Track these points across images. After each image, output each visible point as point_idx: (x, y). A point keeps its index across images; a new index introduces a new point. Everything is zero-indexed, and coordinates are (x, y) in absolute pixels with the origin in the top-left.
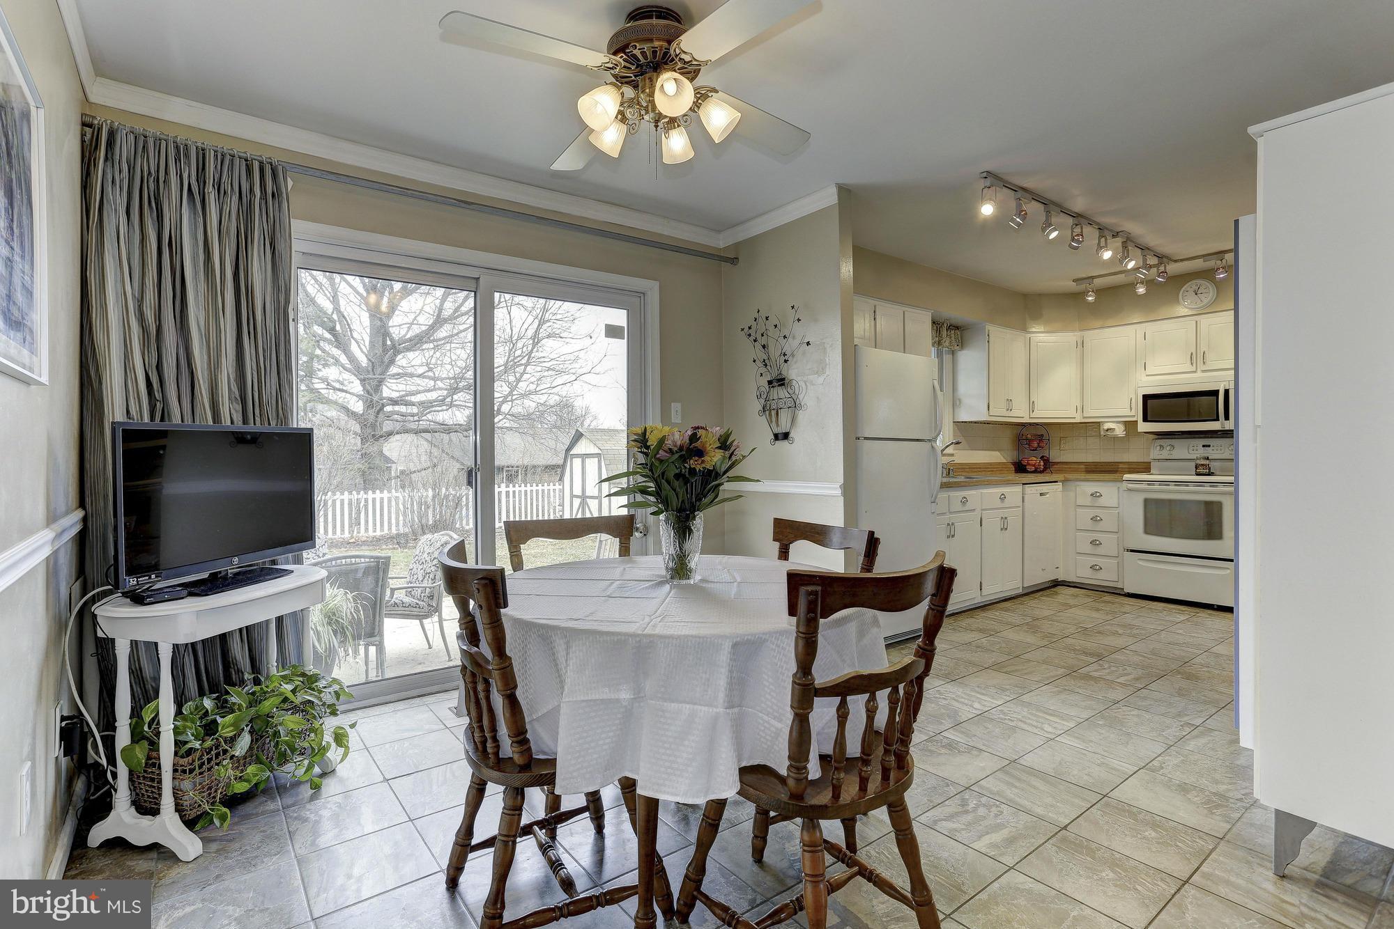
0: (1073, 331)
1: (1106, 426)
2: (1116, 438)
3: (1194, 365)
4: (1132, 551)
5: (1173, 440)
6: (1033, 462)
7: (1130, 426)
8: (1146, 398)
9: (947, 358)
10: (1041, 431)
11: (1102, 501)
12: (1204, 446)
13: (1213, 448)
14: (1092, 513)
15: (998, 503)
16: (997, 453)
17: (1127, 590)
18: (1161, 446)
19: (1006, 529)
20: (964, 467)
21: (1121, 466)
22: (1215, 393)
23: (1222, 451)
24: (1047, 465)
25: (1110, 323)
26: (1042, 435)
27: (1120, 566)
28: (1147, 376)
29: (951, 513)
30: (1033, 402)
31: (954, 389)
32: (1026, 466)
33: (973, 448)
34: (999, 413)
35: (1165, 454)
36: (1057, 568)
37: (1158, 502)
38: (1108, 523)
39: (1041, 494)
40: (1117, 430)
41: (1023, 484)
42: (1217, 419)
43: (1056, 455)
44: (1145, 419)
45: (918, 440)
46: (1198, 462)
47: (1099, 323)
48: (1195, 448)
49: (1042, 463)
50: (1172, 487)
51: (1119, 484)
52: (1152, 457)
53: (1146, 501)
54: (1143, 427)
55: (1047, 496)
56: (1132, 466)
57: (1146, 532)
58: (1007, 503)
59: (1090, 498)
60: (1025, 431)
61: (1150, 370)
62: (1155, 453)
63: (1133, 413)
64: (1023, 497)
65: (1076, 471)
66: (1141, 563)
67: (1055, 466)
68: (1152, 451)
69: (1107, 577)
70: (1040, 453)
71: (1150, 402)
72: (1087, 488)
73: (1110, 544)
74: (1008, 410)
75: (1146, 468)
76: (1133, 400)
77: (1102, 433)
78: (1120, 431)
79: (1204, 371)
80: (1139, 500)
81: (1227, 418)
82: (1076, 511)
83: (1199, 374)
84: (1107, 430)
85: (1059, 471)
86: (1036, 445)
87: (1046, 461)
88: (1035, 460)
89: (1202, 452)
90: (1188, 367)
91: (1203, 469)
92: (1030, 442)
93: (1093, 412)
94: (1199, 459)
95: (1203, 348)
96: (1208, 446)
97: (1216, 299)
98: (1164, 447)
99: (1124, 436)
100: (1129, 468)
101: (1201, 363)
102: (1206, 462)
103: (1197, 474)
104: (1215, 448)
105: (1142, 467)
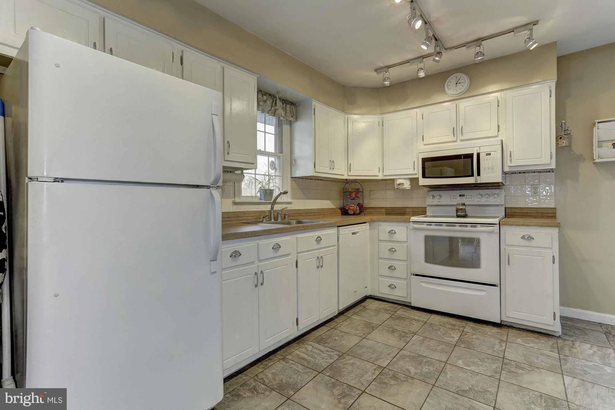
0: (376, 114)
1: (399, 182)
2: (404, 190)
3: (456, 136)
4: (416, 275)
5: (441, 192)
6: (352, 208)
7: (414, 181)
8: (424, 160)
9: (286, 128)
10: (358, 186)
11: (396, 237)
12: (460, 196)
13: (466, 197)
14: (390, 245)
15: (315, 245)
16: (328, 202)
17: (413, 305)
18: (433, 196)
19: (322, 266)
20: (300, 212)
21: (408, 210)
22: (470, 156)
23: (473, 199)
24: (362, 210)
25: (400, 107)
26: (358, 189)
27: (409, 285)
28: (425, 145)
29: (260, 261)
30: (350, 164)
31: (292, 152)
32: (348, 210)
33: (308, 197)
34: (324, 171)
35: (436, 201)
36: (366, 287)
37: (434, 238)
38: (401, 253)
39: (353, 234)
40: (405, 184)
41: (338, 226)
42: (472, 175)
43: (368, 203)
44: (424, 176)
45: (198, 186)
46: (458, 207)
47: (393, 108)
48: (455, 197)
49: (358, 208)
50: (444, 227)
51: (407, 224)
52: (427, 204)
53: (427, 238)
54: (423, 182)
55: (358, 234)
56: (414, 210)
57: (427, 261)
58: (323, 243)
59: (387, 235)
60: (348, 186)
61: (425, 142)
62: (430, 201)
63: (416, 172)
64: (338, 237)
65: (379, 213)
66: (423, 284)
67: (367, 210)
68: (427, 199)
69: (399, 294)
70: (357, 201)
71: (426, 164)
72: (385, 227)
73: (401, 270)
74: (331, 168)
75: (422, 211)
76: (416, 163)
77: (396, 187)
78: (407, 185)
79: (462, 141)
80: (421, 236)
81: (479, 174)
82: (379, 244)
83: (459, 142)
84: (399, 185)
85: (370, 214)
86: (354, 196)
87: (360, 206)
88: (353, 207)
89: (460, 200)
90: (452, 138)
91: (461, 213)
92: (351, 193)
93: (390, 172)
94: (458, 205)
95: (462, 123)
96: (464, 195)
97: (469, 87)
98: (435, 196)
99: (410, 188)
100: (413, 211)
101: (460, 134)
102: (463, 207)
103: (458, 216)
104: (468, 197)
105: (421, 210)
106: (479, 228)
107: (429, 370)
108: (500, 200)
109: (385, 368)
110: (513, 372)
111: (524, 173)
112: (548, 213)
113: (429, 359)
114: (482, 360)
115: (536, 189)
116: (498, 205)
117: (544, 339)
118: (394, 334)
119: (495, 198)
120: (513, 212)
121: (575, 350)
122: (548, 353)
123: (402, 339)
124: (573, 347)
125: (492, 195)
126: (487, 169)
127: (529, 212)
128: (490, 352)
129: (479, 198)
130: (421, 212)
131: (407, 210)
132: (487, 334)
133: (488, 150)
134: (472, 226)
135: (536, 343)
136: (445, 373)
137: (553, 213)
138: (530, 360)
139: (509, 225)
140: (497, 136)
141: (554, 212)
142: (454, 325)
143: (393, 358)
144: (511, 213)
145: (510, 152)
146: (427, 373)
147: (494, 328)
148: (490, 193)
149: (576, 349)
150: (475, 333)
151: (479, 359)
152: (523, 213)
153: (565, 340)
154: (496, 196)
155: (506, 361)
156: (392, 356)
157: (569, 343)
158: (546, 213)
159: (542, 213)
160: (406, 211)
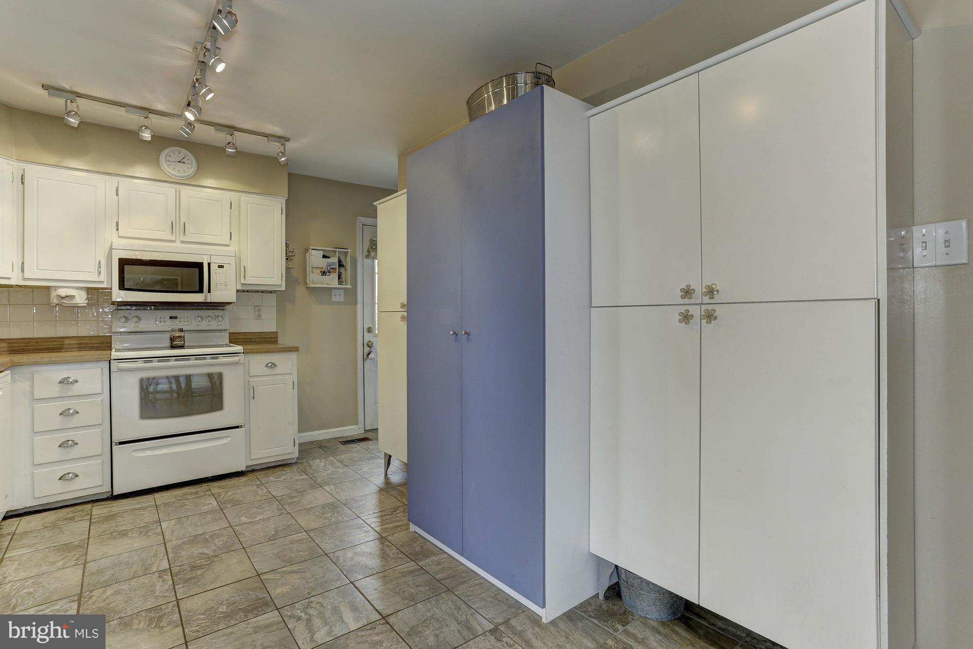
1: (63, 292)
2: (70, 308)
3: (174, 234)
4: (123, 442)
7: (96, 294)
8: (123, 263)
12: (171, 318)
13: (180, 320)
14: (63, 405)
17: (119, 492)
18: (127, 318)
21: (67, 341)
22: (199, 266)
23: (190, 322)
27: (106, 465)
28: (122, 237)
35: (131, 326)
38: (89, 415)
40: (77, 297)
42: (201, 291)
44: (123, 287)
46: (173, 334)
47: (52, 159)
48: (163, 320)
50: (155, 364)
51: (102, 365)
52: (110, 331)
53: (141, 382)
54: (119, 296)
57: (144, 416)
59: (56, 387)
61: (124, 232)
62: (121, 328)
63: (102, 279)
68: (116, 324)
69: (87, 484)
71: (127, 268)
72: (51, 373)
73: (91, 441)
76: (103, 265)
77: (52, 300)
78: (81, 298)
79: (182, 242)
80: (133, 381)
81: (209, 291)
82: (34, 406)
83: (178, 244)
84: (62, 297)
89: (177, 324)
90: (168, 235)
91: (177, 342)
93: (39, 273)
94: (173, 331)
95: (183, 219)
96: (176, 318)
97: (196, 172)
98: (129, 318)
99: (85, 305)
100: (80, 344)
101: (181, 233)
102: (182, 334)
103: (173, 347)
104: (182, 320)
105: (98, 341)
106: (222, 360)
107: (223, 540)
108: (225, 324)
109: (170, 568)
110: (292, 503)
111: (247, 291)
112: (271, 338)
113: (210, 534)
114: (260, 507)
115: (259, 310)
116: (221, 331)
117: (288, 469)
118: (129, 536)
119: (219, 321)
120: (237, 339)
121: (313, 468)
122: (300, 478)
123: (150, 533)
124: (310, 466)
125: (215, 318)
126: (218, 284)
127: (253, 337)
128: (258, 498)
129: (199, 321)
130: (97, 343)
131: (65, 343)
132: (239, 486)
133: (221, 261)
134: (212, 358)
135: (285, 475)
136: (241, 534)
137: (274, 338)
138: (294, 488)
139: (254, 353)
140: (228, 246)
141: (276, 336)
142: (197, 493)
143: (168, 556)
144: (233, 339)
145: (244, 266)
146: (224, 544)
147: (240, 478)
148: (213, 315)
149: (313, 466)
150: (227, 490)
151: (257, 508)
152: (247, 339)
153: (301, 463)
154: (220, 319)
155: (279, 498)
156: (162, 554)
157: (305, 464)
158: (269, 338)
159: (265, 338)
160: (63, 345)
